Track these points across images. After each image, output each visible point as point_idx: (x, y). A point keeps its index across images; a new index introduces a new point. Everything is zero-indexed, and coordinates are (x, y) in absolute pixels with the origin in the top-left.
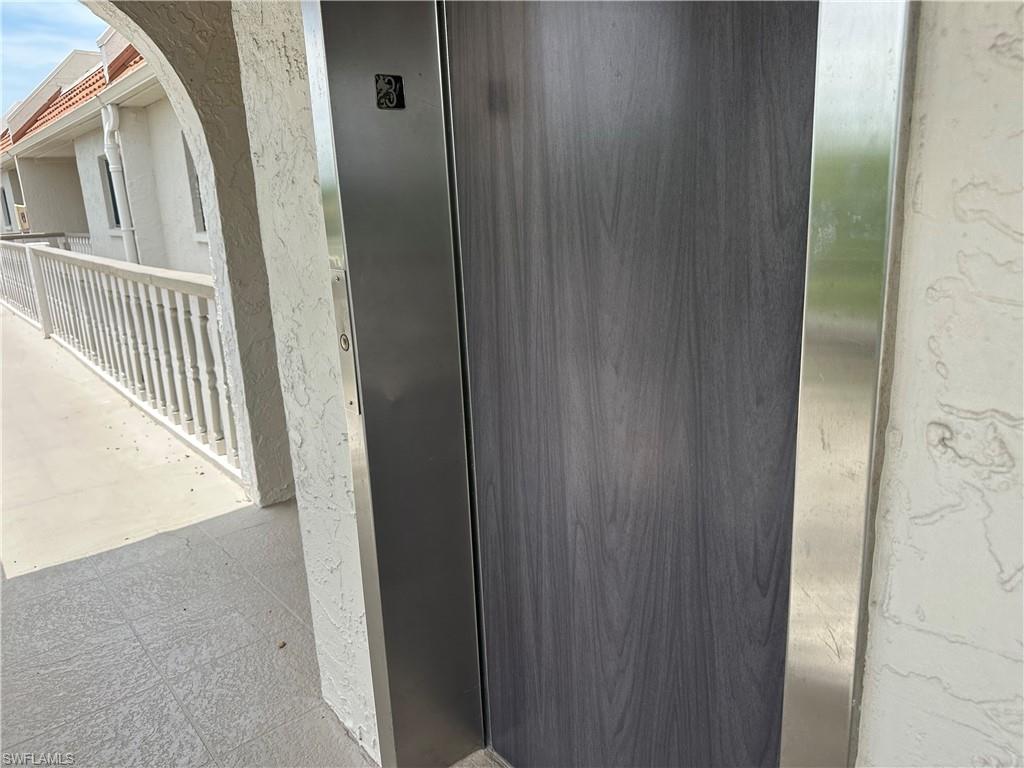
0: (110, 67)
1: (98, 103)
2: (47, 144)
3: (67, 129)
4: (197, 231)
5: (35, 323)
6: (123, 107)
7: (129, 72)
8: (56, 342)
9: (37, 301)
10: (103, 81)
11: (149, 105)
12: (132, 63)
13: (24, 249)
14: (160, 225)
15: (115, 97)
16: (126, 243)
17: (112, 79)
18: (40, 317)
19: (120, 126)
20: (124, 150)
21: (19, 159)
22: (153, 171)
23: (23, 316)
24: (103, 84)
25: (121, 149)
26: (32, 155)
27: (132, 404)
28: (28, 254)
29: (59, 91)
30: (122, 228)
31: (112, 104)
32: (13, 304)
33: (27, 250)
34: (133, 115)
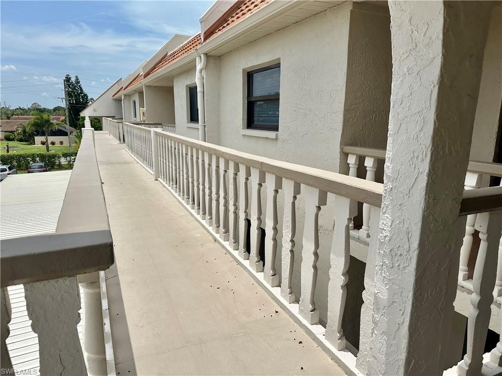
0: (205, 33)
1: (196, 53)
2: (159, 79)
3: (173, 70)
4: (243, 129)
5: (151, 171)
6: (209, 56)
7: (215, 36)
8: (161, 183)
9: (154, 160)
10: (199, 41)
11: (222, 55)
12: (217, 31)
13: (150, 131)
14: (219, 123)
15: (206, 50)
16: (201, 132)
17: (205, 40)
18: (154, 169)
19: (206, 67)
20: (206, 80)
21: (146, 86)
22: (219, 93)
23: (142, 164)
24: (199, 43)
25: (205, 80)
26: (151, 85)
27: (216, 240)
28: (152, 134)
29: (167, 54)
30: (200, 124)
31: (204, 54)
32: (136, 157)
33: (152, 132)
34: (212, 61)
